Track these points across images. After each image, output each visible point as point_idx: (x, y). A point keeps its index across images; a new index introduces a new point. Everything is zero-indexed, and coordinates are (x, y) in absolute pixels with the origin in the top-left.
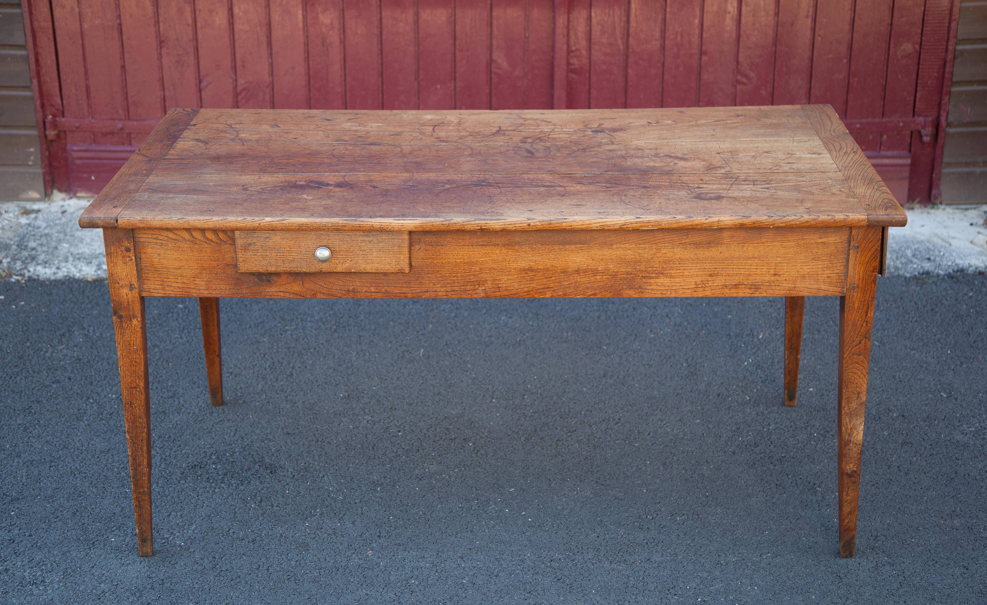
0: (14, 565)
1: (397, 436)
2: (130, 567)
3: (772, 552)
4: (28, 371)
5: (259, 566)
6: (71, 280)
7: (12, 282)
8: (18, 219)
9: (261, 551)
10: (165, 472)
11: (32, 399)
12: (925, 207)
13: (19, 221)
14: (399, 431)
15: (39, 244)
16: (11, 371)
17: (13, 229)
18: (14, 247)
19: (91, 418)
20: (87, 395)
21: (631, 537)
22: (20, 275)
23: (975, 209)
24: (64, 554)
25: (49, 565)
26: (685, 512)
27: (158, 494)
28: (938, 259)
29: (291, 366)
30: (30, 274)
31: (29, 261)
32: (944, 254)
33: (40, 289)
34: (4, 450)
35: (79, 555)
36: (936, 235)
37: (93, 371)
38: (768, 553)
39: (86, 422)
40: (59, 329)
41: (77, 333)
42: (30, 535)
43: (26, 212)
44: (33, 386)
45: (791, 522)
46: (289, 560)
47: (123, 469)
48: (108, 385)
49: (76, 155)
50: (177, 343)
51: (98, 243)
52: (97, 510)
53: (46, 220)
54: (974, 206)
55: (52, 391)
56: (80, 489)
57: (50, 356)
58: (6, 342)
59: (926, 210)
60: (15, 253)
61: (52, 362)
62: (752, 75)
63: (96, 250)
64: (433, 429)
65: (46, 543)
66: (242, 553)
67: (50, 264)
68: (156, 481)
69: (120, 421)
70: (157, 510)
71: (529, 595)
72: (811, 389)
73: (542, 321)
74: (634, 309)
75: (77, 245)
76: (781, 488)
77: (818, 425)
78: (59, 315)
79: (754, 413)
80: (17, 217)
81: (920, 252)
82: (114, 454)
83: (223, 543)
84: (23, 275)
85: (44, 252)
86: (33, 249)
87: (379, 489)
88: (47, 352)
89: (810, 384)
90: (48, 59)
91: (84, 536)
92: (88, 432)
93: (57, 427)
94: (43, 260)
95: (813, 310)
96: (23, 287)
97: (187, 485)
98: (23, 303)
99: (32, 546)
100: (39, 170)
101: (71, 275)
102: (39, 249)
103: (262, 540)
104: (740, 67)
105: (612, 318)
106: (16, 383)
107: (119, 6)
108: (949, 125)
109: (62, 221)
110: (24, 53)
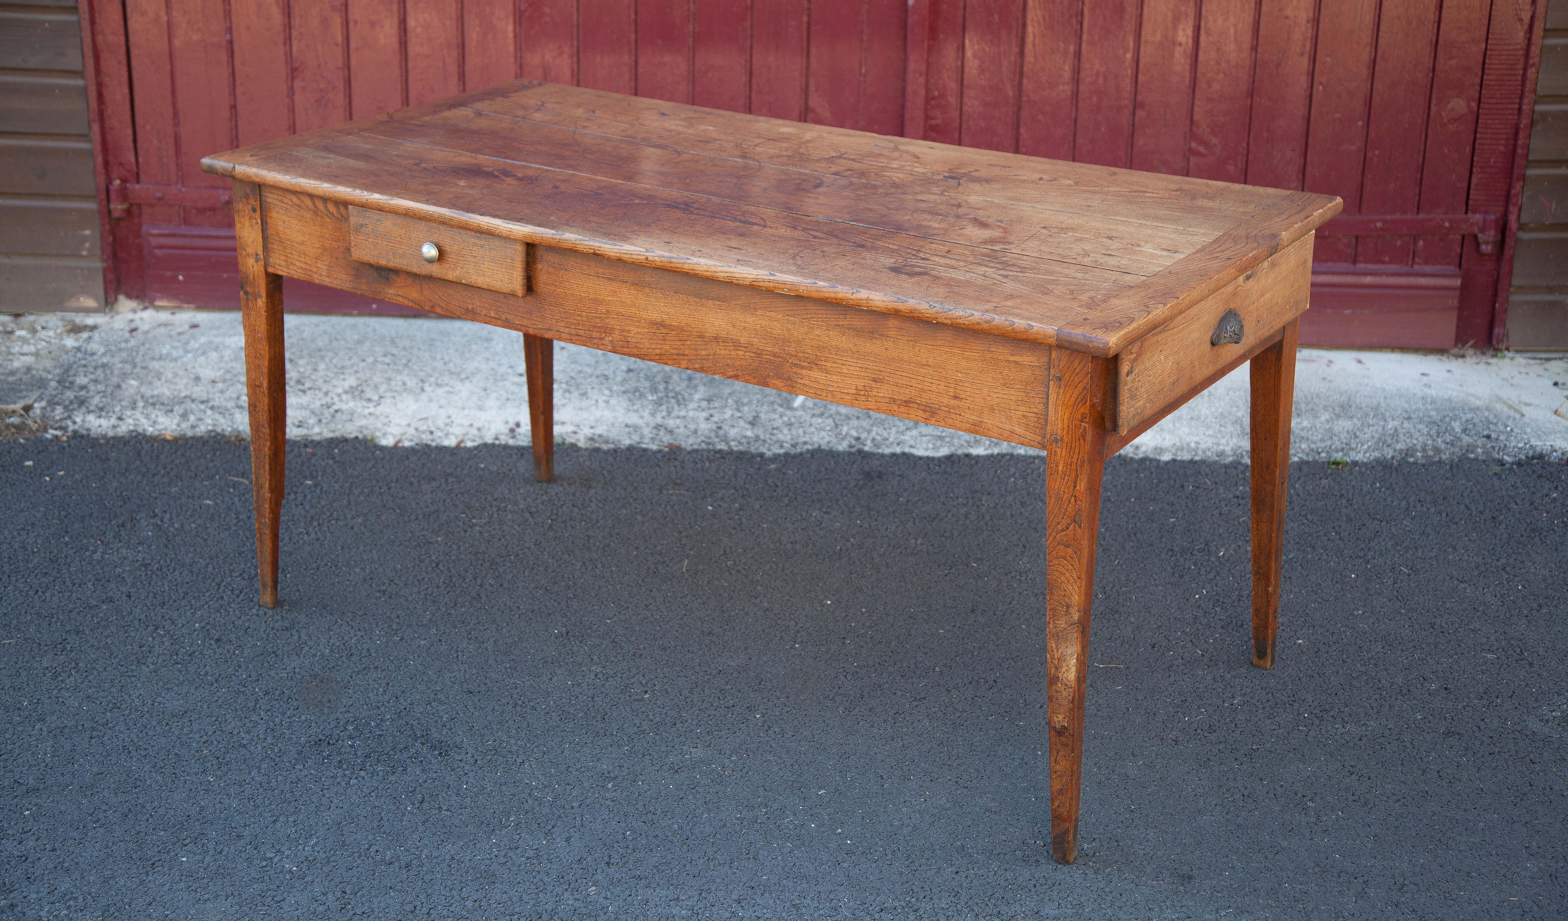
0: (25, 897)
1: (643, 699)
2: (209, 905)
3: (1235, 906)
4: (64, 583)
6: (140, 437)
7: (47, 439)
8: (62, 339)
9: (420, 884)
10: (273, 750)
11: (68, 628)
12: (1483, 353)
13: (64, 342)
14: (646, 692)
15: (92, 380)
16: (37, 582)
17: (53, 355)
18: (53, 384)
19: (160, 661)
20: (155, 623)
21: (1009, 875)
22: (60, 428)
23: (1561, 359)
24: (106, 881)
25: (81, 899)
26: (1096, 836)
27: (259, 786)
28: (1502, 437)
29: (479, 582)
30: (76, 427)
31: (75, 406)
32: (1512, 430)
33: (90, 450)
34: (19, 709)
35: (129, 884)
36: (1499, 399)
37: (166, 584)
38: (1229, 907)
39: (151, 667)
40: (116, 516)
41: (144, 523)
42: (54, 850)
43: (75, 329)
44: (71, 606)
45: (1266, 857)
46: (463, 899)
47: (206, 745)
48: (188, 608)
49: (154, 241)
50: (301, 542)
51: (185, 381)
52: (161, 811)
53: (106, 343)
54: (1560, 355)
55: (101, 615)
56: (137, 776)
57: (100, 558)
58: (32, 535)
59: (1484, 359)
60: (54, 393)
61: (102, 568)
62: (1214, 141)
63: (180, 391)
64: (699, 689)
65: (77, 863)
66: (389, 885)
67: (107, 412)
68: (257, 765)
69: (205, 666)
70: (257, 812)
72: (1300, 641)
73: (876, 520)
74: (1023, 504)
75: (151, 383)
76: (1250, 800)
77: (1311, 699)
78: (118, 493)
79: (1209, 677)
80: (60, 336)
81: (1474, 425)
82: (192, 719)
83: (359, 869)
84: (64, 429)
85: (99, 393)
86: (83, 388)
87: (610, 785)
88: (95, 552)
89: (1299, 633)
90: (117, 94)
91: (139, 853)
92: (154, 682)
93: (104, 674)
94: (97, 406)
95: (1304, 513)
96: (64, 448)
97: (305, 772)
98: (62, 473)
99: (56, 868)
100: (98, 264)
101: (140, 430)
102: (92, 388)
103: (422, 865)
104: (1195, 129)
105: (987, 517)
106: (44, 601)
107: (230, 13)
108: (1522, 227)
109: (129, 345)
110: (80, 82)
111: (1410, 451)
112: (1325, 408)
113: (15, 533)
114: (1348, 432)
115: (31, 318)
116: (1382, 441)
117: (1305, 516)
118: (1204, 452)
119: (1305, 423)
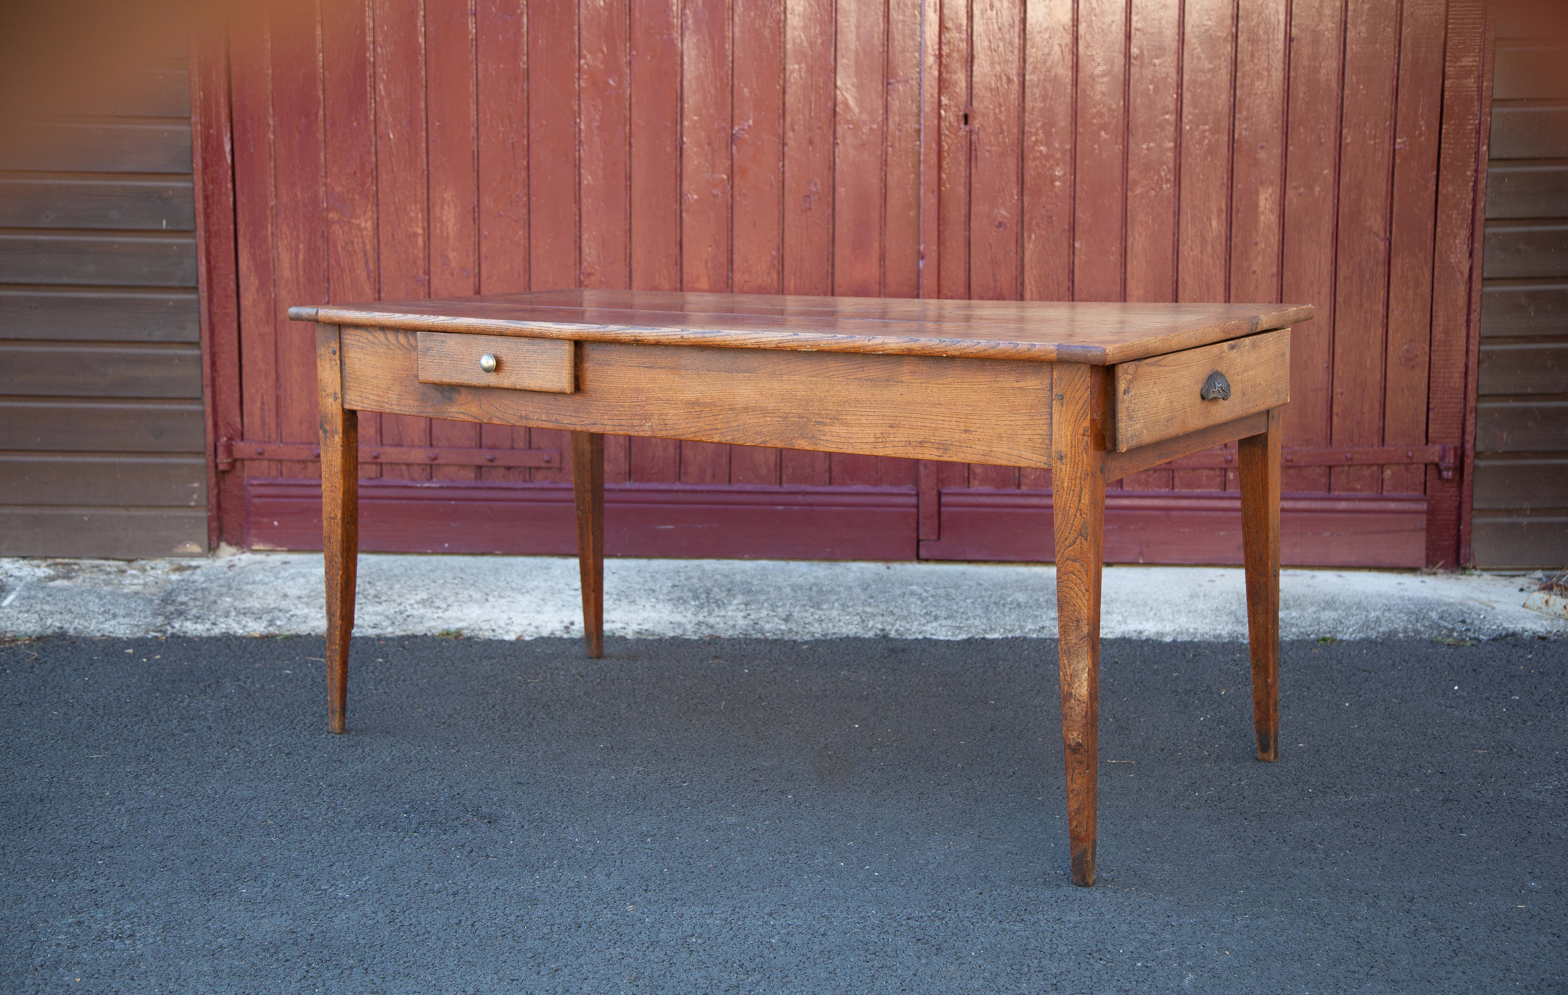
0: (92, 916)
1: (681, 786)
2: (265, 920)
3: (1251, 913)
4: (152, 721)
5: (460, 921)
6: (231, 636)
7: (148, 638)
10: (333, 821)
11: (152, 747)
12: (1453, 572)
13: (169, 577)
15: (192, 599)
16: (127, 720)
17: (159, 584)
18: (158, 602)
19: (234, 767)
20: (232, 744)
22: (161, 631)
23: (1524, 576)
25: (144, 917)
27: (318, 843)
28: (1476, 622)
29: (531, 716)
30: (175, 631)
31: (175, 616)
32: (1484, 618)
33: (185, 644)
35: (190, 907)
36: (1470, 598)
37: (244, 721)
38: (1245, 914)
39: (225, 770)
40: (203, 681)
41: (228, 684)
42: (122, 885)
43: (180, 569)
44: (156, 734)
48: (263, 734)
49: (253, 491)
51: (274, 597)
53: (206, 575)
54: (1523, 572)
55: (183, 740)
56: (205, 838)
57: (186, 706)
58: (126, 692)
59: (1454, 576)
60: (158, 607)
61: (187, 712)
63: (269, 604)
64: (735, 780)
65: (143, 894)
66: (436, 906)
67: (203, 620)
68: (318, 830)
69: (275, 769)
70: (315, 860)
71: (873, 956)
72: (1301, 745)
75: (243, 599)
76: (1261, 844)
77: (1314, 781)
78: (207, 668)
79: (1216, 768)
80: (167, 574)
81: (1450, 614)
82: (259, 801)
83: (408, 895)
84: (165, 632)
85: (196, 606)
86: (182, 604)
87: (649, 840)
88: (182, 702)
89: (1300, 740)
90: (228, 370)
91: (202, 886)
92: (227, 779)
93: (182, 775)
94: (194, 616)
95: (1297, 668)
96: (161, 642)
97: (362, 834)
98: (158, 657)
99: (123, 897)
100: (203, 514)
101: (231, 632)
102: (191, 603)
103: (468, 893)
105: (1003, 674)
106: (132, 731)
108: (1478, 455)
109: (227, 576)
110: (196, 352)
111: (1392, 633)
112: (1312, 604)
113: (112, 691)
114: (1334, 619)
115: (143, 562)
116: (1366, 625)
117: (1299, 670)
118: (1202, 635)
119: (1294, 614)
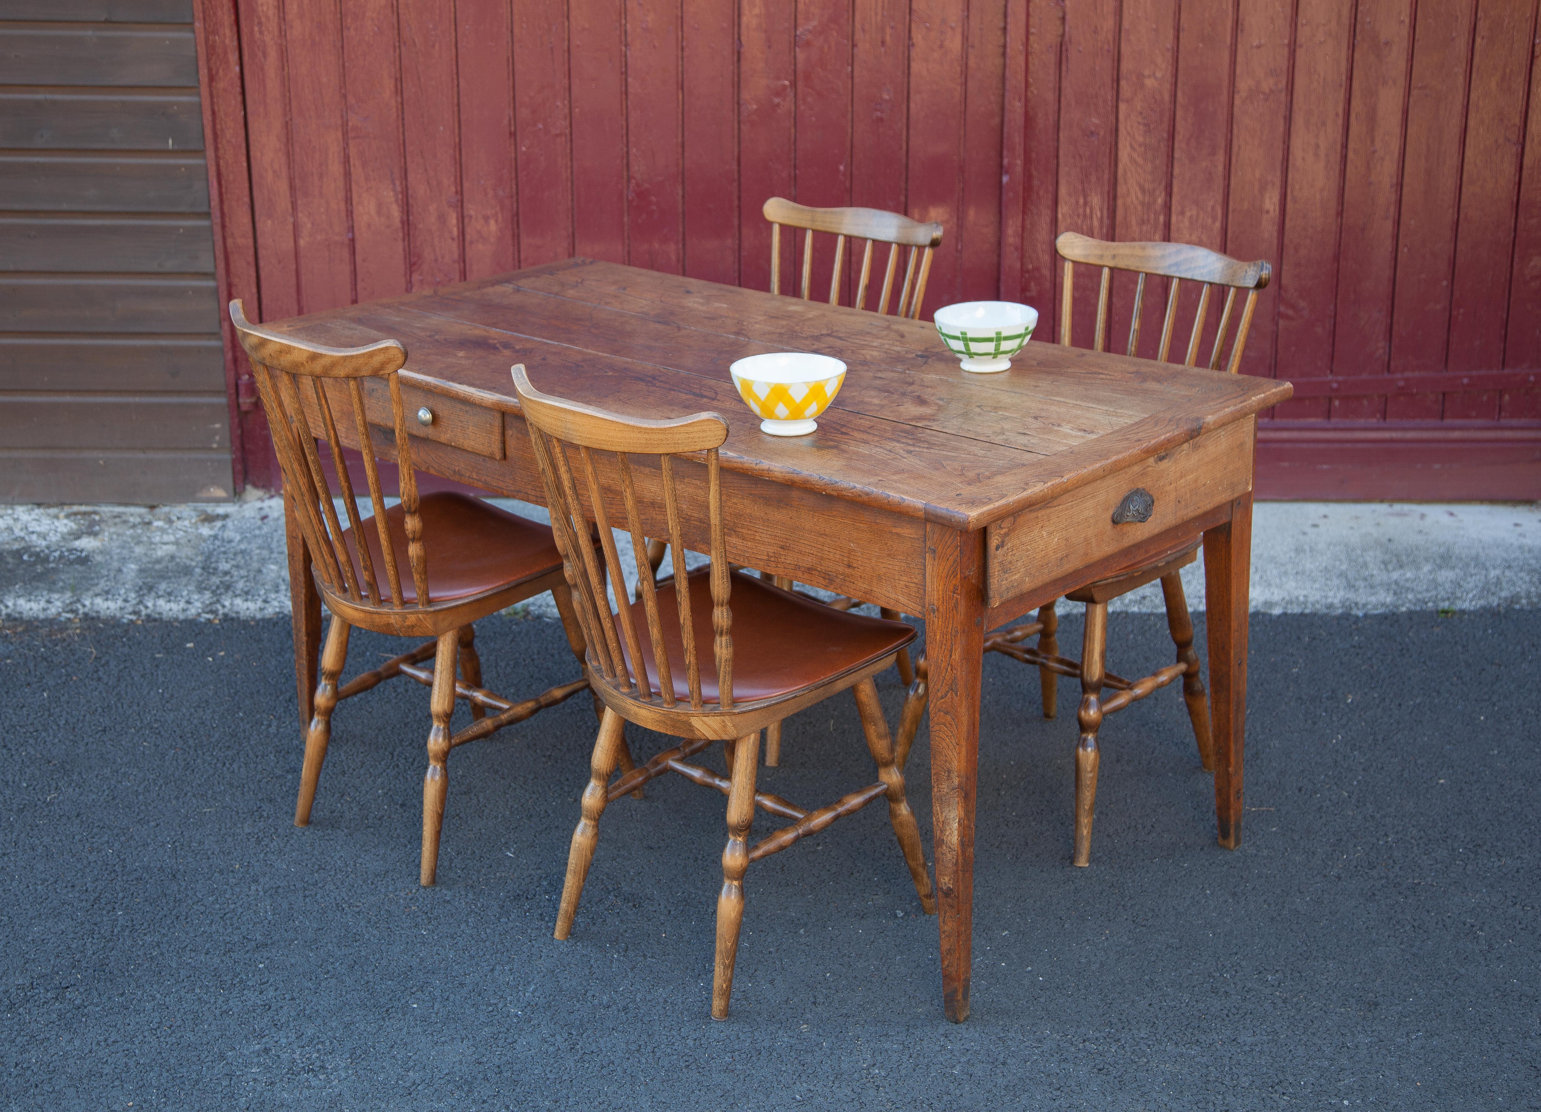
0: (276, 1042)
1: (816, 851)
2: (447, 1048)
3: (1424, 1029)
4: (248, 755)
5: (640, 1046)
6: (287, 618)
7: (201, 622)
8: (197, 529)
9: (639, 1024)
10: (476, 905)
11: (260, 796)
13: (200, 531)
14: (818, 845)
15: (234, 566)
16: (223, 755)
17: (192, 543)
18: (198, 570)
19: (352, 825)
20: (341, 790)
21: (1202, 1006)
22: (212, 612)
24: (347, 1026)
25: (328, 1044)
26: (1278, 968)
27: (470, 939)
29: (637, 746)
30: (226, 610)
31: (222, 590)
33: (243, 632)
34: (232, 872)
35: (369, 1029)
37: (342, 754)
38: (1419, 1031)
39: (346, 831)
40: (282, 693)
42: (293, 999)
43: (209, 519)
44: (259, 776)
45: (1446, 984)
46: (683, 1038)
47: (413, 901)
48: (368, 776)
50: (461, 712)
52: (384, 962)
53: (238, 530)
55: (288, 784)
56: (354, 931)
57: (275, 732)
58: (208, 712)
60: (200, 579)
61: (280, 741)
62: (1302, 304)
65: (317, 1011)
66: (611, 1027)
67: (253, 596)
68: (465, 919)
69: (396, 830)
70: (474, 962)
71: (1059, 1093)
72: (1442, 781)
73: (1008, 678)
74: (1147, 659)
76: (1421, 931)
77: (1463, 835)
78: (279, 671)
79: (1360, 817)
80: (195, 525)
82: (394, 877)
83: (580, 1012)
84: (217, 614)
85: (242, 577)
86: (226, 573)
87: (802, 931)
88: (269, 726)
90: (246, 293)
91: (372, 1001)
92: (351, 845)
93: (304, 838)
94: (242, 590)
95: (1423, 660)
96: (218, 630)
98: (222, 653)
99: (298, 1015)
100: (227, 457)
102: (235, 573)
103: (638, 1008)
104: (1283, 293)
106: (233, 772)
107: (352, 213)
109: (263, 532)
110: (211, 283)
111: (1514, 599)
112: (1427, 560)
113: (193, 710)
114: (1451, 582)
115: (166, 509)
116: (1485, 590)
117: (1424, 662)
118: (1313, 605)
119: (1409, 575)
